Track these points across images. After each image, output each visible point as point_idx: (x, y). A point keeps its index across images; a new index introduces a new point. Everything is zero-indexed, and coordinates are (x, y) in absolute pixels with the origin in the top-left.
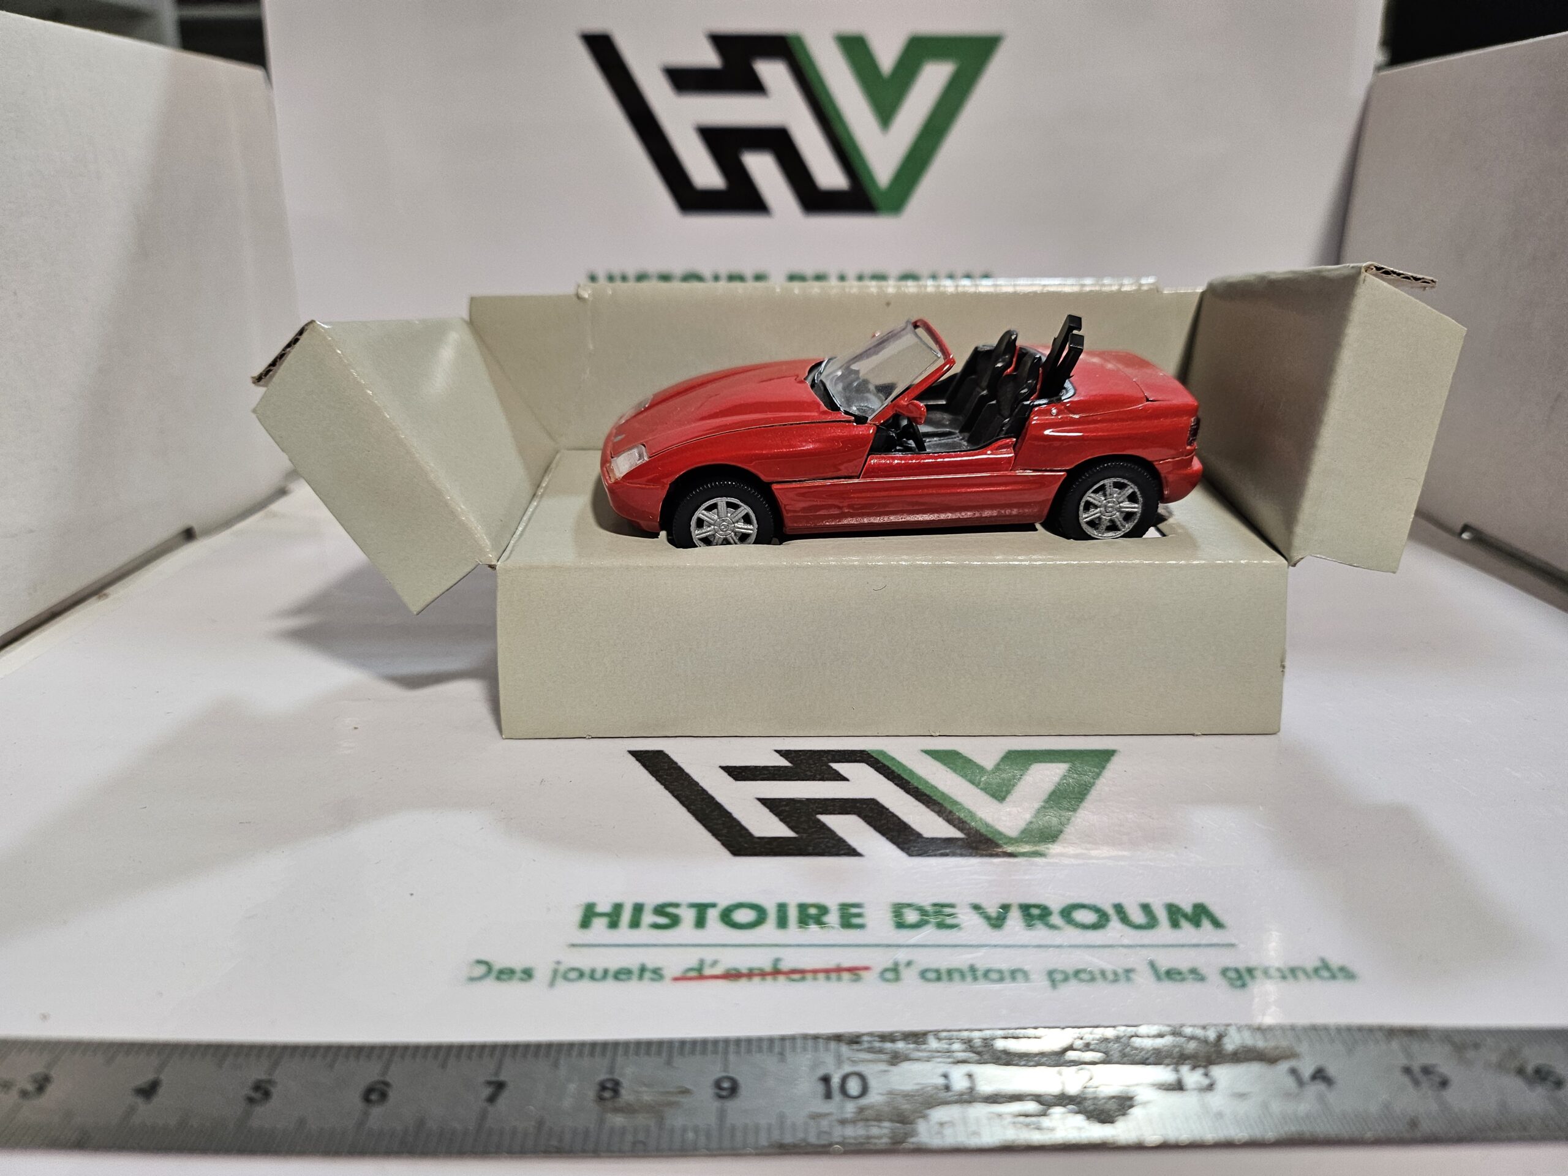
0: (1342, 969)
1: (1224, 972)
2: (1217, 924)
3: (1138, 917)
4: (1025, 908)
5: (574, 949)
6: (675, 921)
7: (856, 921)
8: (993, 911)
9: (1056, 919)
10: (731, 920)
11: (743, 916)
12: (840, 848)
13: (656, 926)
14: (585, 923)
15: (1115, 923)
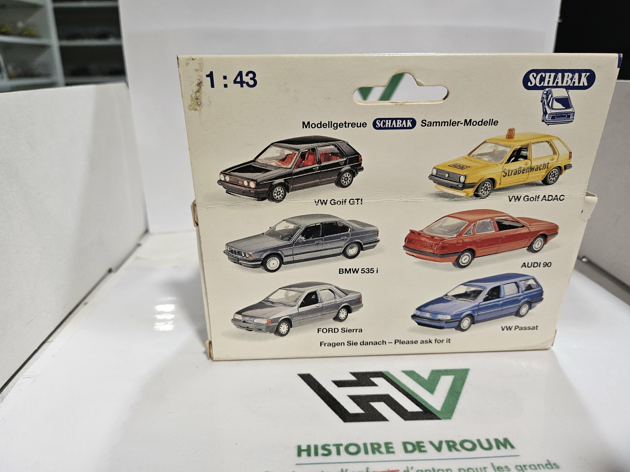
0: (554, 464)
1: (516, 466)
2: (512, 447)
3: (486, 445)
4: (448, 442)
5: (298, 466)
6: (329, 453)
7: (391, 450)
8: (437, 444)
9: (458, 447)
10: (349, 451)
11: (353, 449)
12: (381, 418)
13: (324, 455)
14: (299, 455)
15: (478, 448)
